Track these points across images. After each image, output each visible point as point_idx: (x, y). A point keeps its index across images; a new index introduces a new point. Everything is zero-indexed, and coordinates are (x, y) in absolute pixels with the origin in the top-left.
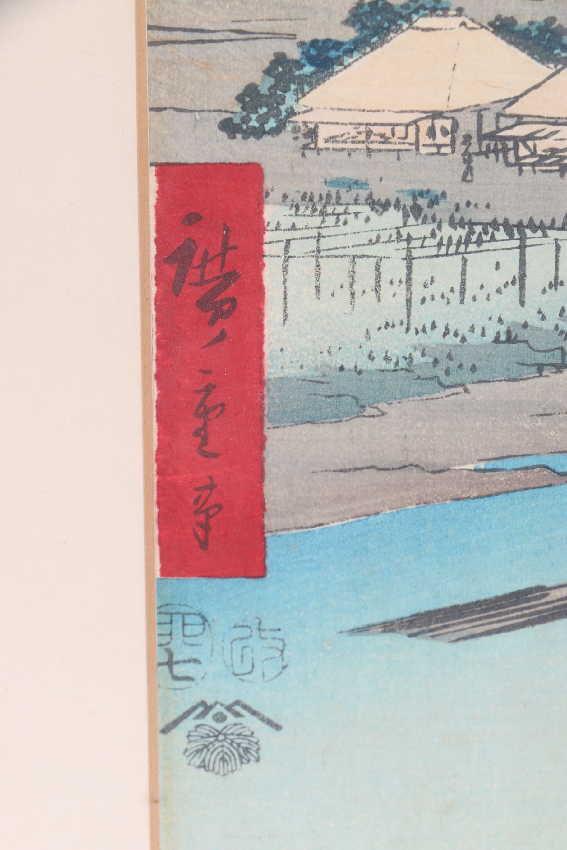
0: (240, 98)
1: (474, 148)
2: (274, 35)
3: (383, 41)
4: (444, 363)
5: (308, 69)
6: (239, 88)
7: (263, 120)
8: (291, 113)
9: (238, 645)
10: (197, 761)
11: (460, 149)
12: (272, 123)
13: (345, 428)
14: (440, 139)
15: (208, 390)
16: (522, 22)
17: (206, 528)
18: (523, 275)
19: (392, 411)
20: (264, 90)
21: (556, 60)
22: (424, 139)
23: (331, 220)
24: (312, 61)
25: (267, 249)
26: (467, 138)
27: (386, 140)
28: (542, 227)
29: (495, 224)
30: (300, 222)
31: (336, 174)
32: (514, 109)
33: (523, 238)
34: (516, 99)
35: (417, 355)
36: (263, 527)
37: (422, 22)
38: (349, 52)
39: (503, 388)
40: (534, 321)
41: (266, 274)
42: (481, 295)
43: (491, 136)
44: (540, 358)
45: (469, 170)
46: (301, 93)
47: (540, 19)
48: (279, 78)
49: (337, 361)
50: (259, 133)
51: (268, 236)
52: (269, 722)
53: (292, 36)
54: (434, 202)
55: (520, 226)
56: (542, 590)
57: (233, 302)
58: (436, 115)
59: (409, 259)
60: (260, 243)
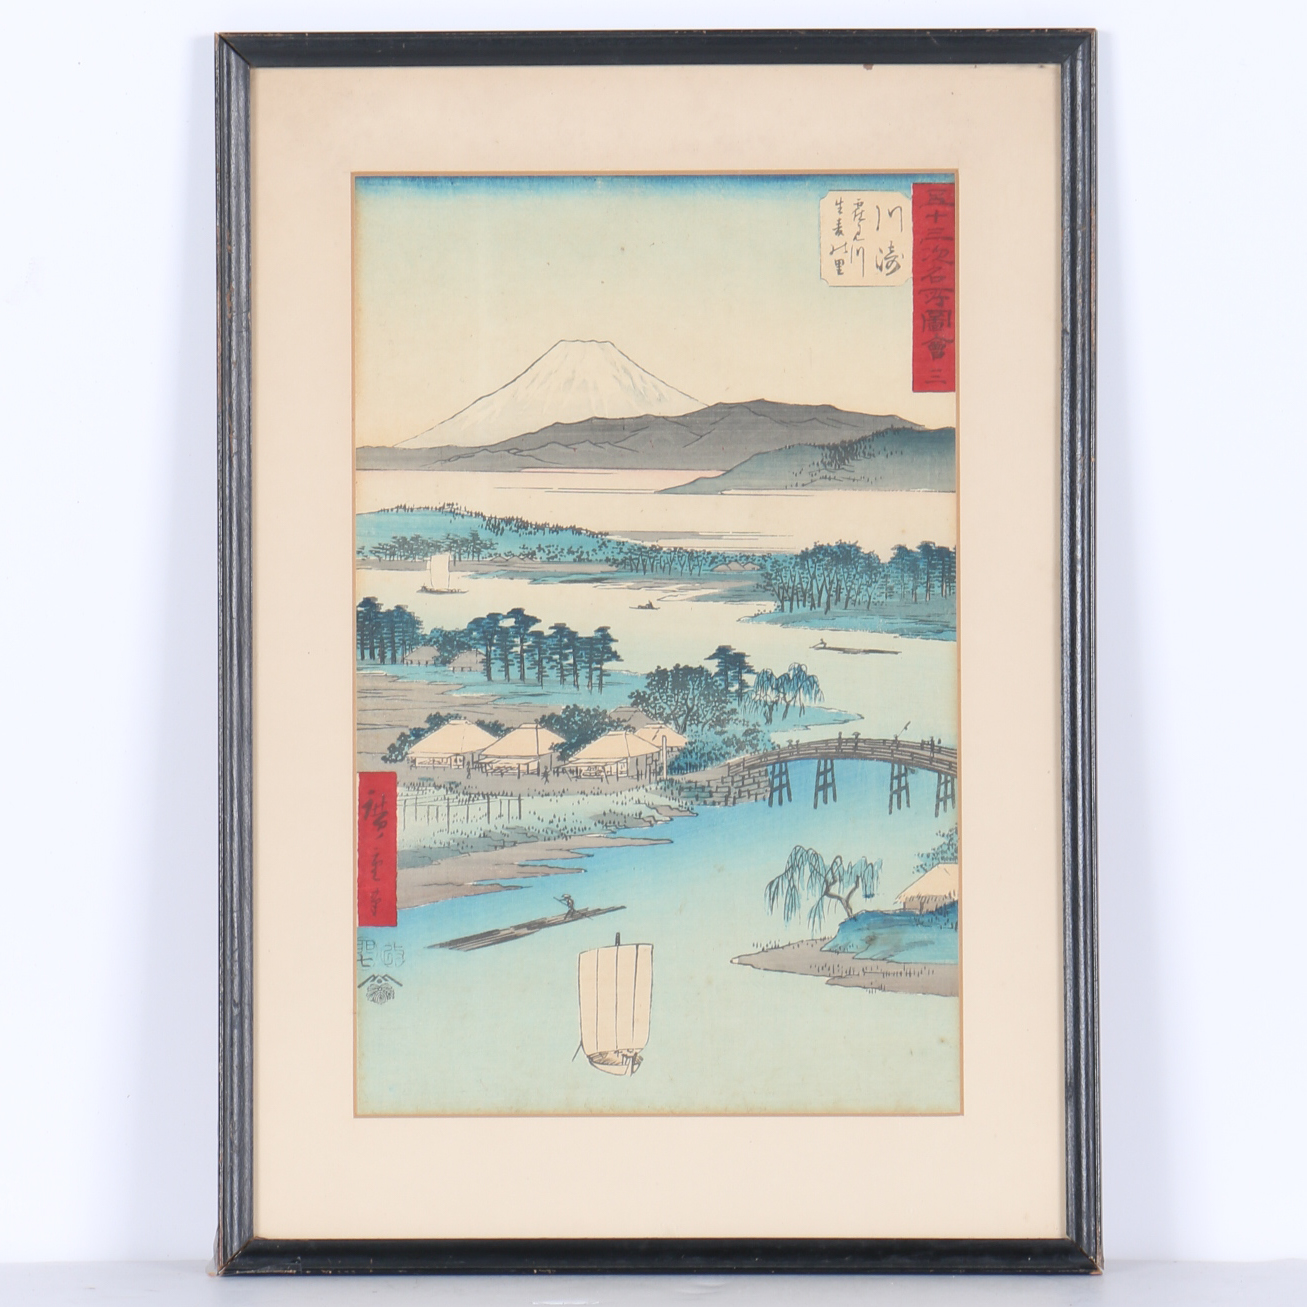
0: (389, 749)
1: (471, 766)
2: (401, 726)
3: (438, 728)
4: (461, 845)
5: (412, 738)
6: (388, 745)
7: (397, 756)
8: (407, 754)
9: (387, 953)
10: (371, 998)
11: (466, 767)
12: (400, 757)
13: (426, 869)
14: (459, 763)
15: (377, 855)
16: (487, 722)
17: (375, 907)
18: (489, 812)
19: (443, 863)
20: (397, 746)
21: (499, 735)
22: (453, 763)
23: (420, 792)
24: (414, 735)
25: (398, 803)
26: (468, 763)
27: (440, 763)
28: (495, 795)
29: (479, 794)
30: (410, 793)
31: (423, 776)
32: (484, 753)
33: (489, 799)
34: (484, 750)
35: (451, 842)
36: (396, 907)
37: (452, 722)
38: (427, 732)
39: (482, 855)
40: (493, 829)
41: (398, 812)
42: (474, 820)
43: (477, 762)
44: (496, 843)
45: (469, 774)
46: (410, 746)
47: (493, 721)
48: (402, 741)
49: (423, 844)
50: (395, 761)
51: (398, 798)
52: (398, 983)
53: (407, 727)
54: (457, 786)
55: (487, 794)
56: (498, 931)
57: (386, 822)
58: (457, 755)
59: (448, 807)
60: (396, 800)
